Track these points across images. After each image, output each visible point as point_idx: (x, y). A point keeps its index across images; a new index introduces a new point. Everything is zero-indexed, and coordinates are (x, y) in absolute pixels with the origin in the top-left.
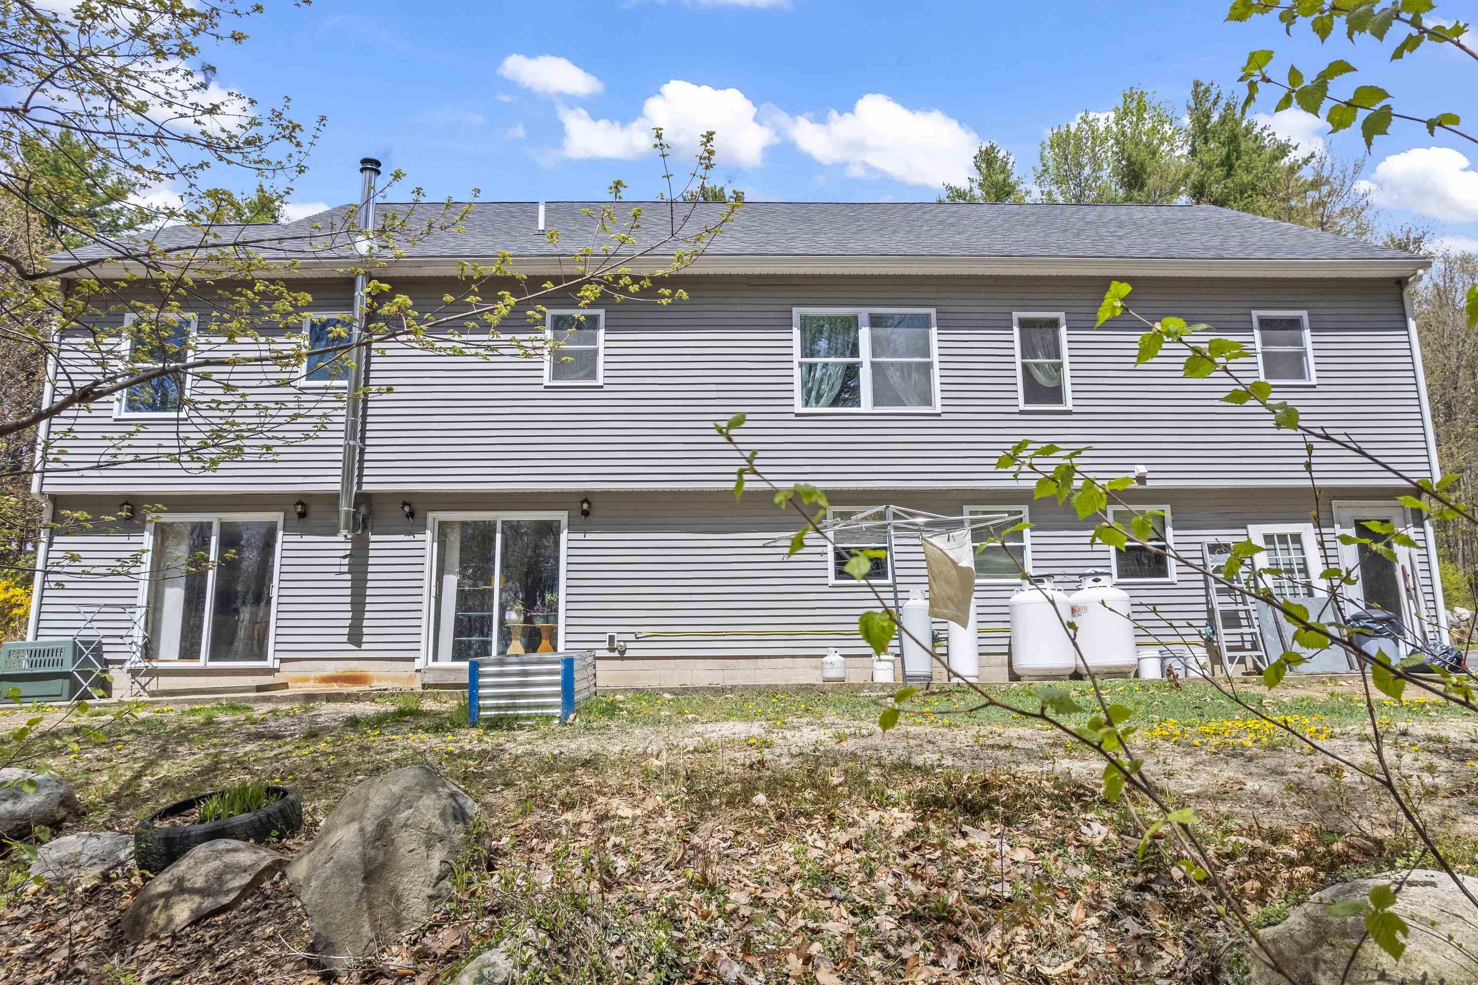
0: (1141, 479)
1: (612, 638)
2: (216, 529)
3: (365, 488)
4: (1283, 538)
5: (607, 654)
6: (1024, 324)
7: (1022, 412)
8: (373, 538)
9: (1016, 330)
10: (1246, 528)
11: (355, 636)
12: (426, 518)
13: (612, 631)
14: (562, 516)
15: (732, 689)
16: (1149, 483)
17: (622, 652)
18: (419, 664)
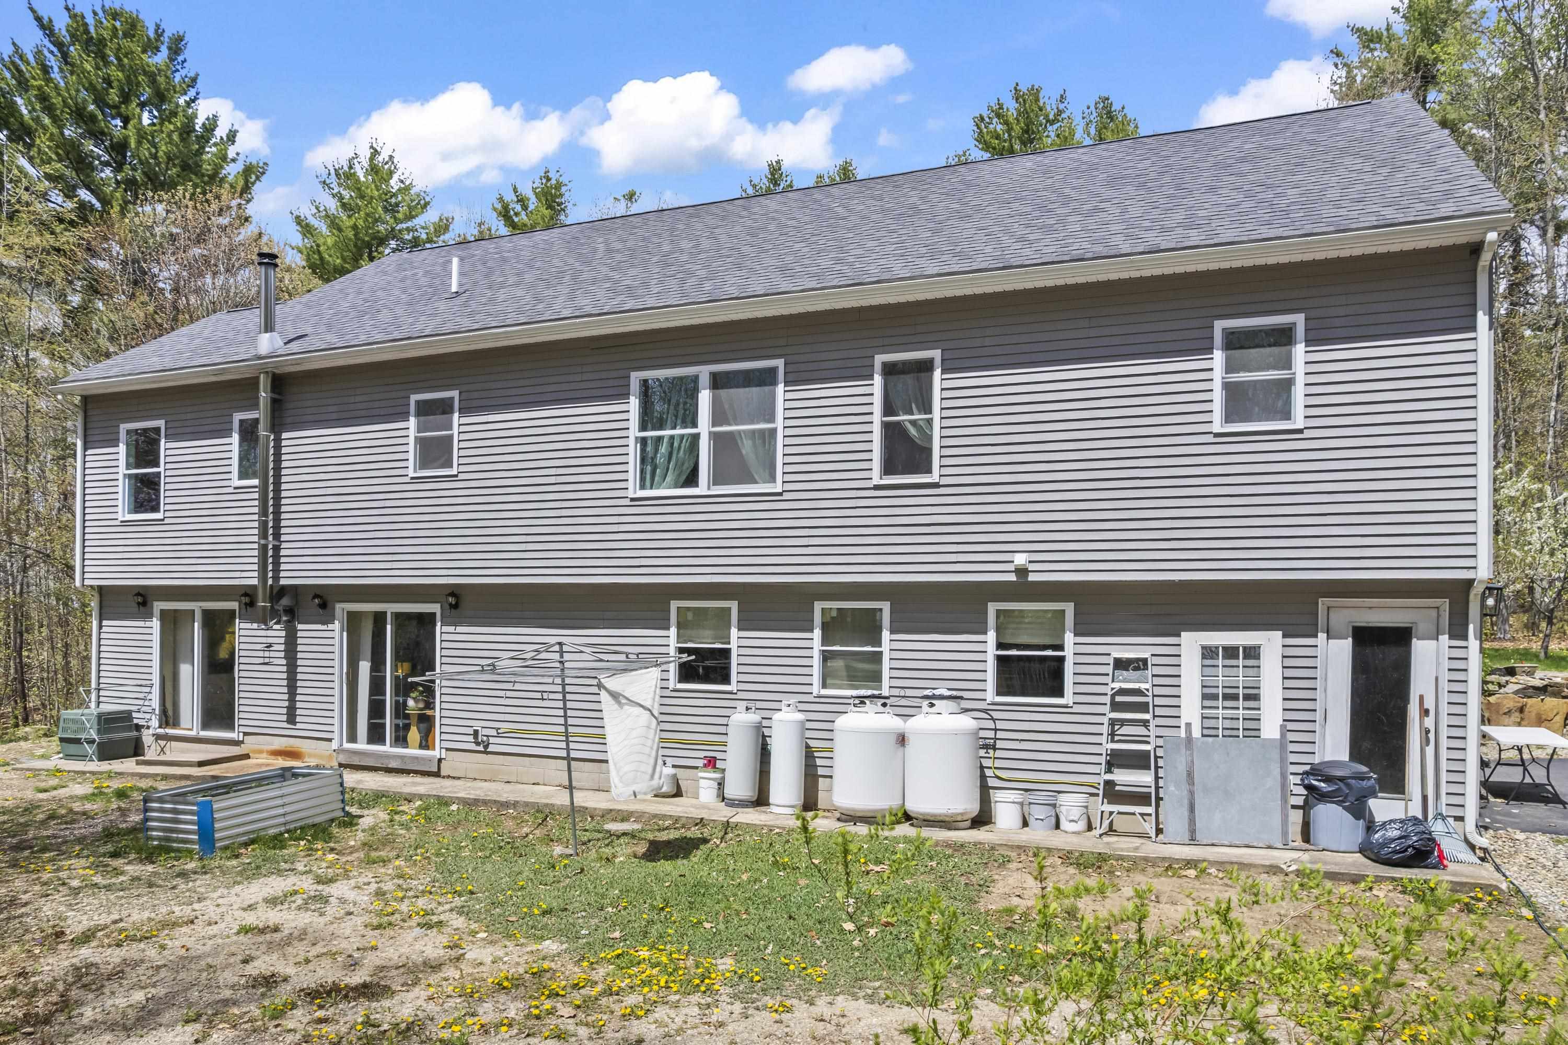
0: (1022, 572)
1: (476, 732)
2: (198, 616)
3: (283, 582)
4: (1231, 652)
5: (473, 747)
6: (890, 370)
7: (877, 488)
8: (300, 627)
9: (878, 380)
10: (1179, 636)
11: (291, 718)
12: (334, 609)
13: (477, 725)
14: (435, 608)
15: (515, 804)
16: (1032, 577)
17: (486, 747)
18: (335, 745)
